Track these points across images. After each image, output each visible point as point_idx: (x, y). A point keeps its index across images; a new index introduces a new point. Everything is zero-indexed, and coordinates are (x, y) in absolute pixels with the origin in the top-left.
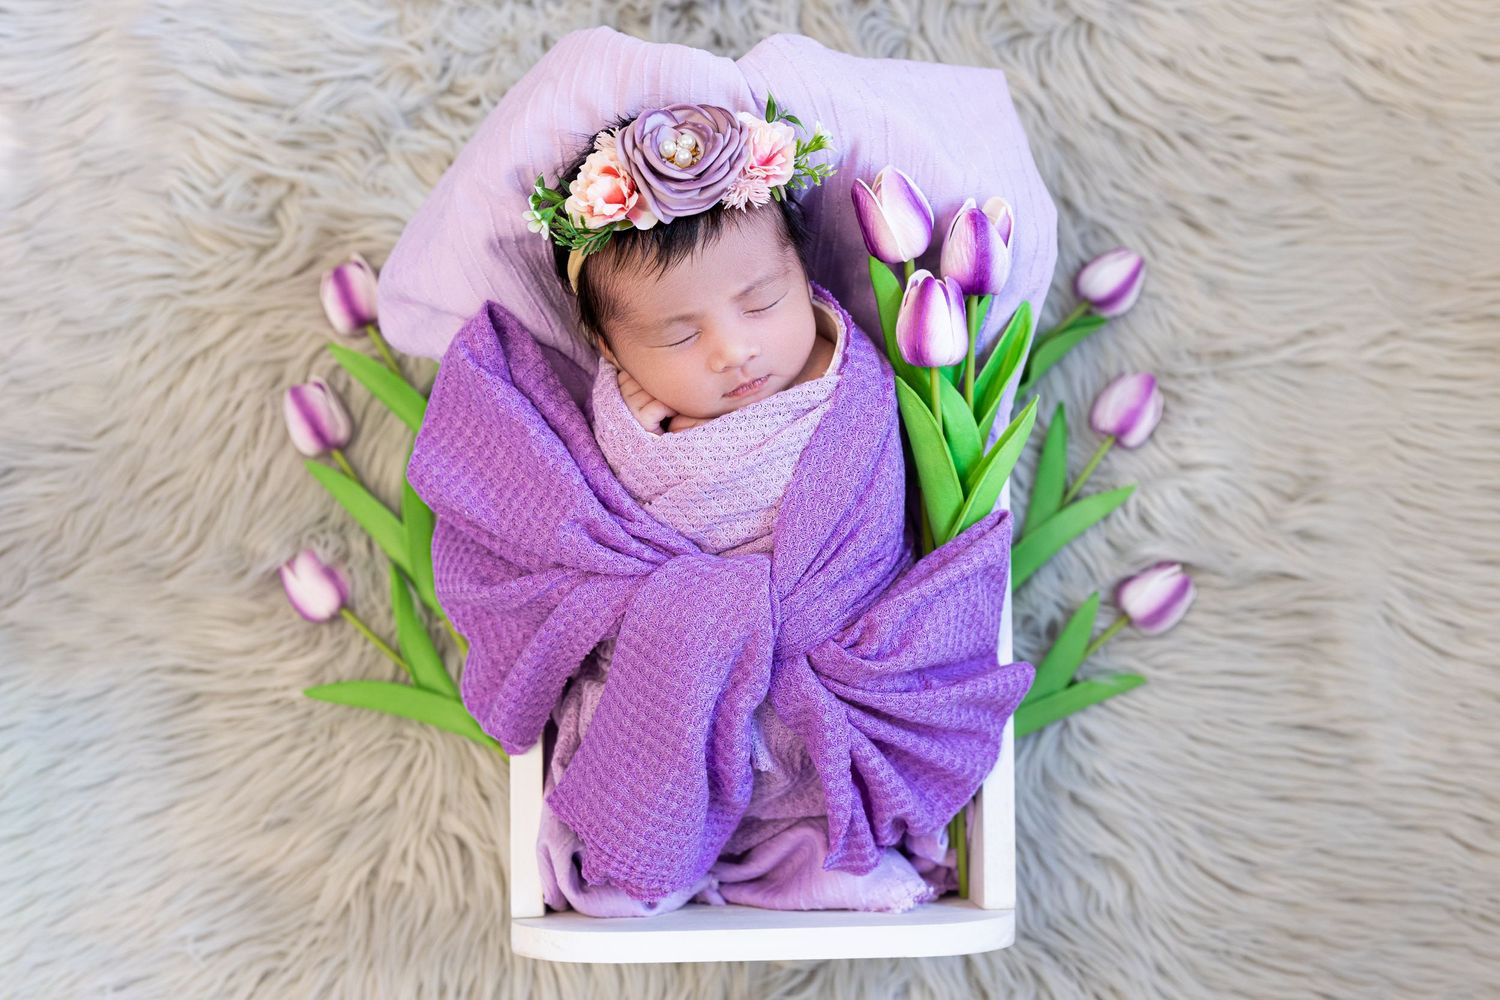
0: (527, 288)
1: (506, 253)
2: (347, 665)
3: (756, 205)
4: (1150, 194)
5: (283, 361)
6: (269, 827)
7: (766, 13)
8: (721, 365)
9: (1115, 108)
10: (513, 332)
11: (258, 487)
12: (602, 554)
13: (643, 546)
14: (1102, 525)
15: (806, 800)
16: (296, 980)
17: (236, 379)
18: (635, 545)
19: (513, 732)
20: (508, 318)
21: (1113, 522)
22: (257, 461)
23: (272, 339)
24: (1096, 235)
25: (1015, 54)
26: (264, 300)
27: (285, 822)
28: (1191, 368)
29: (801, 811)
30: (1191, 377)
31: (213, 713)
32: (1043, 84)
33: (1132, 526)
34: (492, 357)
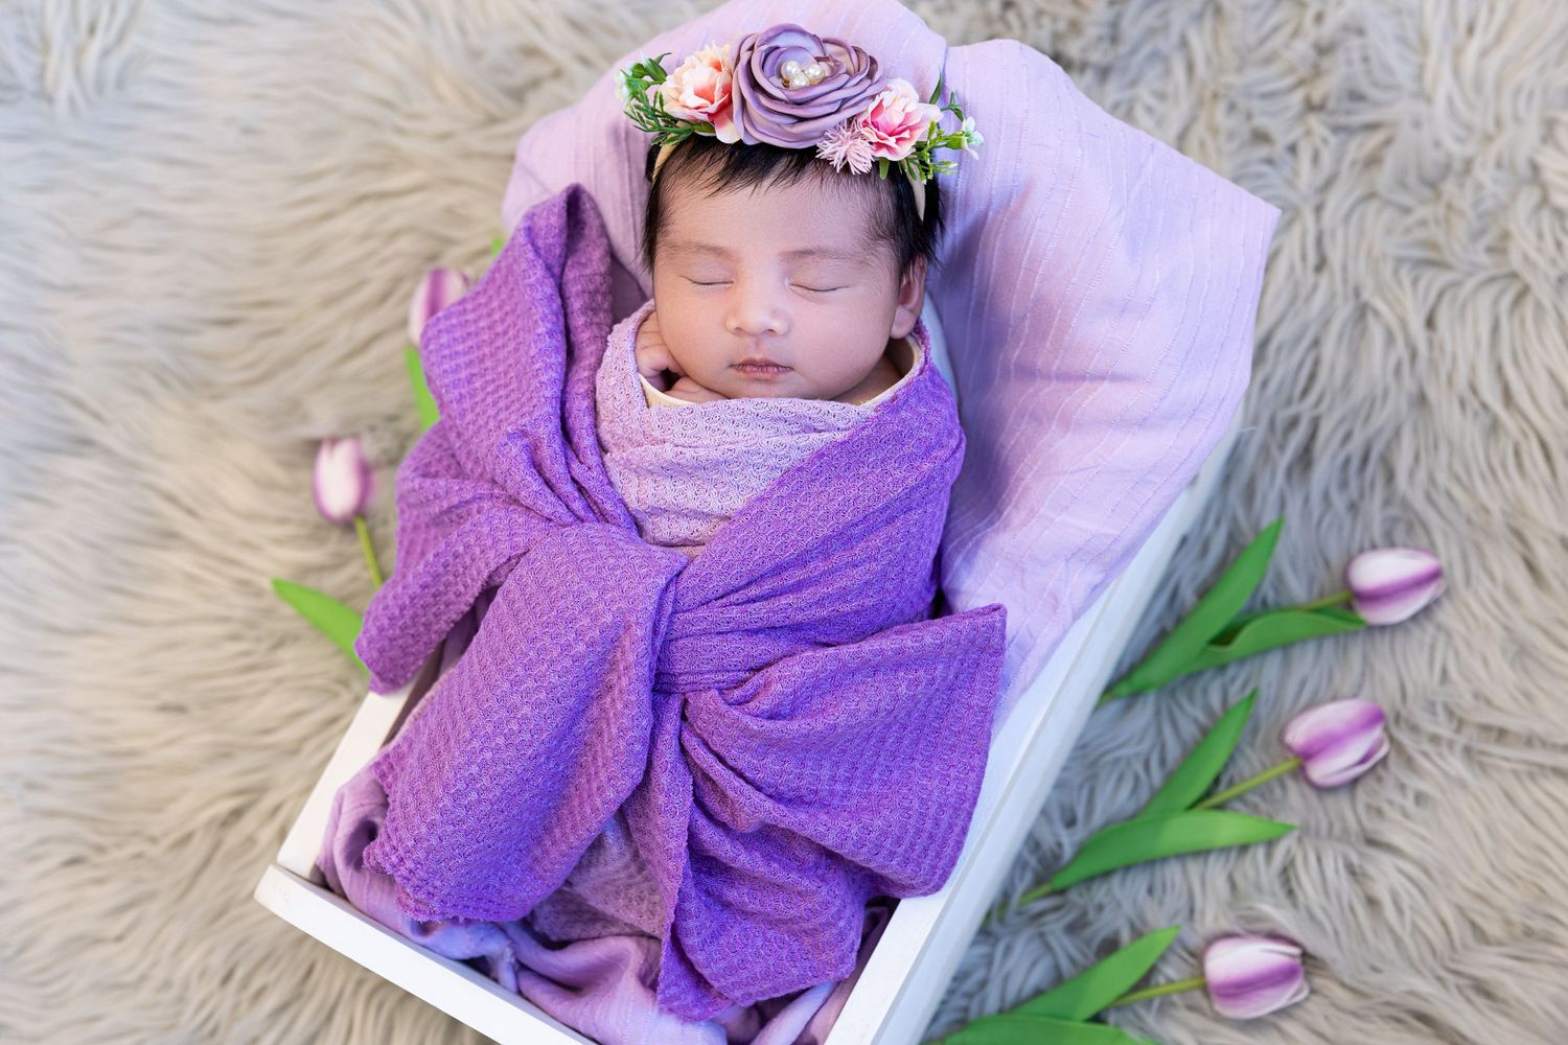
0: (632, 195)
1: (628, 150)
2: (333, 581)
3: (853, 170)
4: (1495, 506)
5: (449, 242)
6: (165, 708)
7: (1149, 110)
8: (733, 324)
9: (1508, 397)
10: (591, 230)
11: (351, 355)
12: (529, 479)
13: (577, 494)
14: (1233, 855)
15: (644, 906)
16: (100, 881)
17: (395, 235)
18: (568, 488)
19: (375, 655)
20: (592, 213)
21: (1248, 859)
22: (365, 328)
23: (451, 213)
24: (1410, 528)
25: (1415, 282)
26: (462, 169)
27: (180, 709)
28: (1445, 730)
29: (632, 916)
30: (1435, 739)
31: (179, 560)
32: (1430, 323)
33: (1269, 875)
34: (550, 241)
